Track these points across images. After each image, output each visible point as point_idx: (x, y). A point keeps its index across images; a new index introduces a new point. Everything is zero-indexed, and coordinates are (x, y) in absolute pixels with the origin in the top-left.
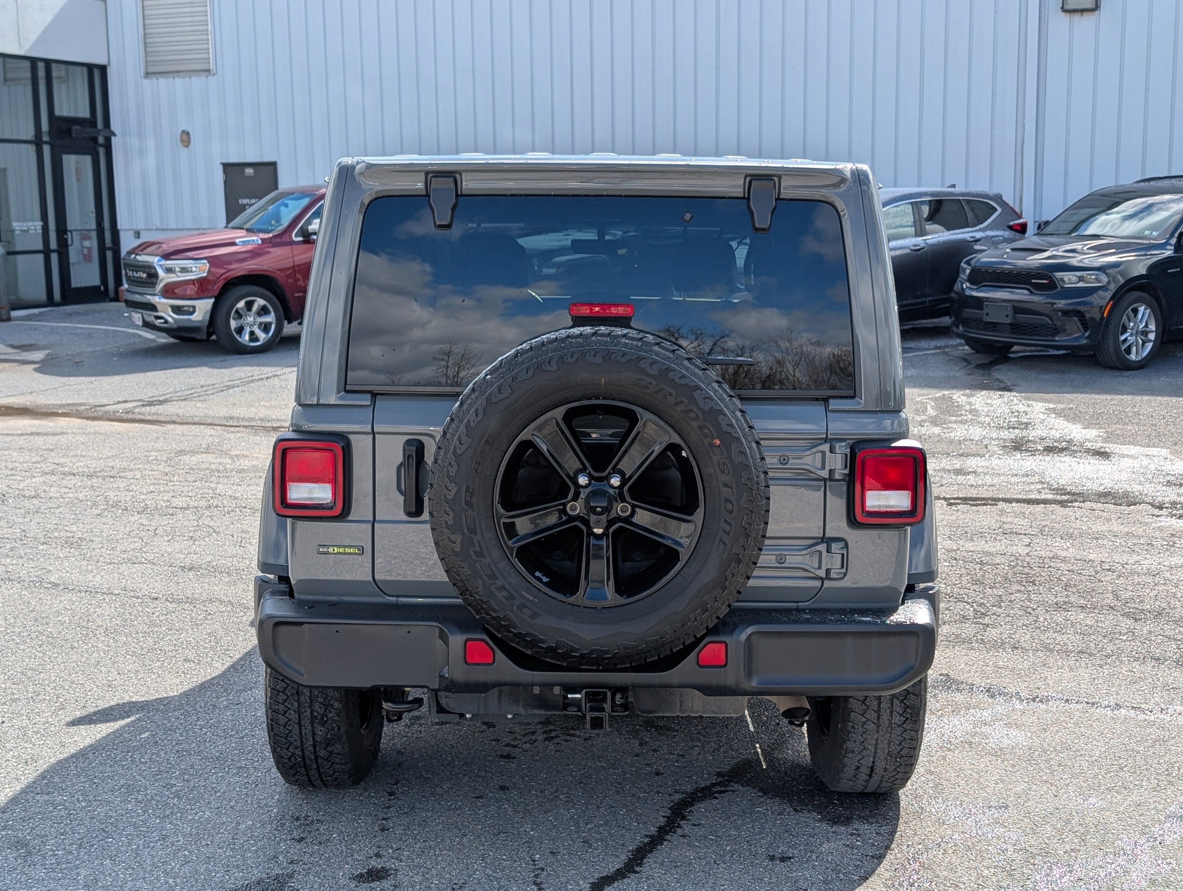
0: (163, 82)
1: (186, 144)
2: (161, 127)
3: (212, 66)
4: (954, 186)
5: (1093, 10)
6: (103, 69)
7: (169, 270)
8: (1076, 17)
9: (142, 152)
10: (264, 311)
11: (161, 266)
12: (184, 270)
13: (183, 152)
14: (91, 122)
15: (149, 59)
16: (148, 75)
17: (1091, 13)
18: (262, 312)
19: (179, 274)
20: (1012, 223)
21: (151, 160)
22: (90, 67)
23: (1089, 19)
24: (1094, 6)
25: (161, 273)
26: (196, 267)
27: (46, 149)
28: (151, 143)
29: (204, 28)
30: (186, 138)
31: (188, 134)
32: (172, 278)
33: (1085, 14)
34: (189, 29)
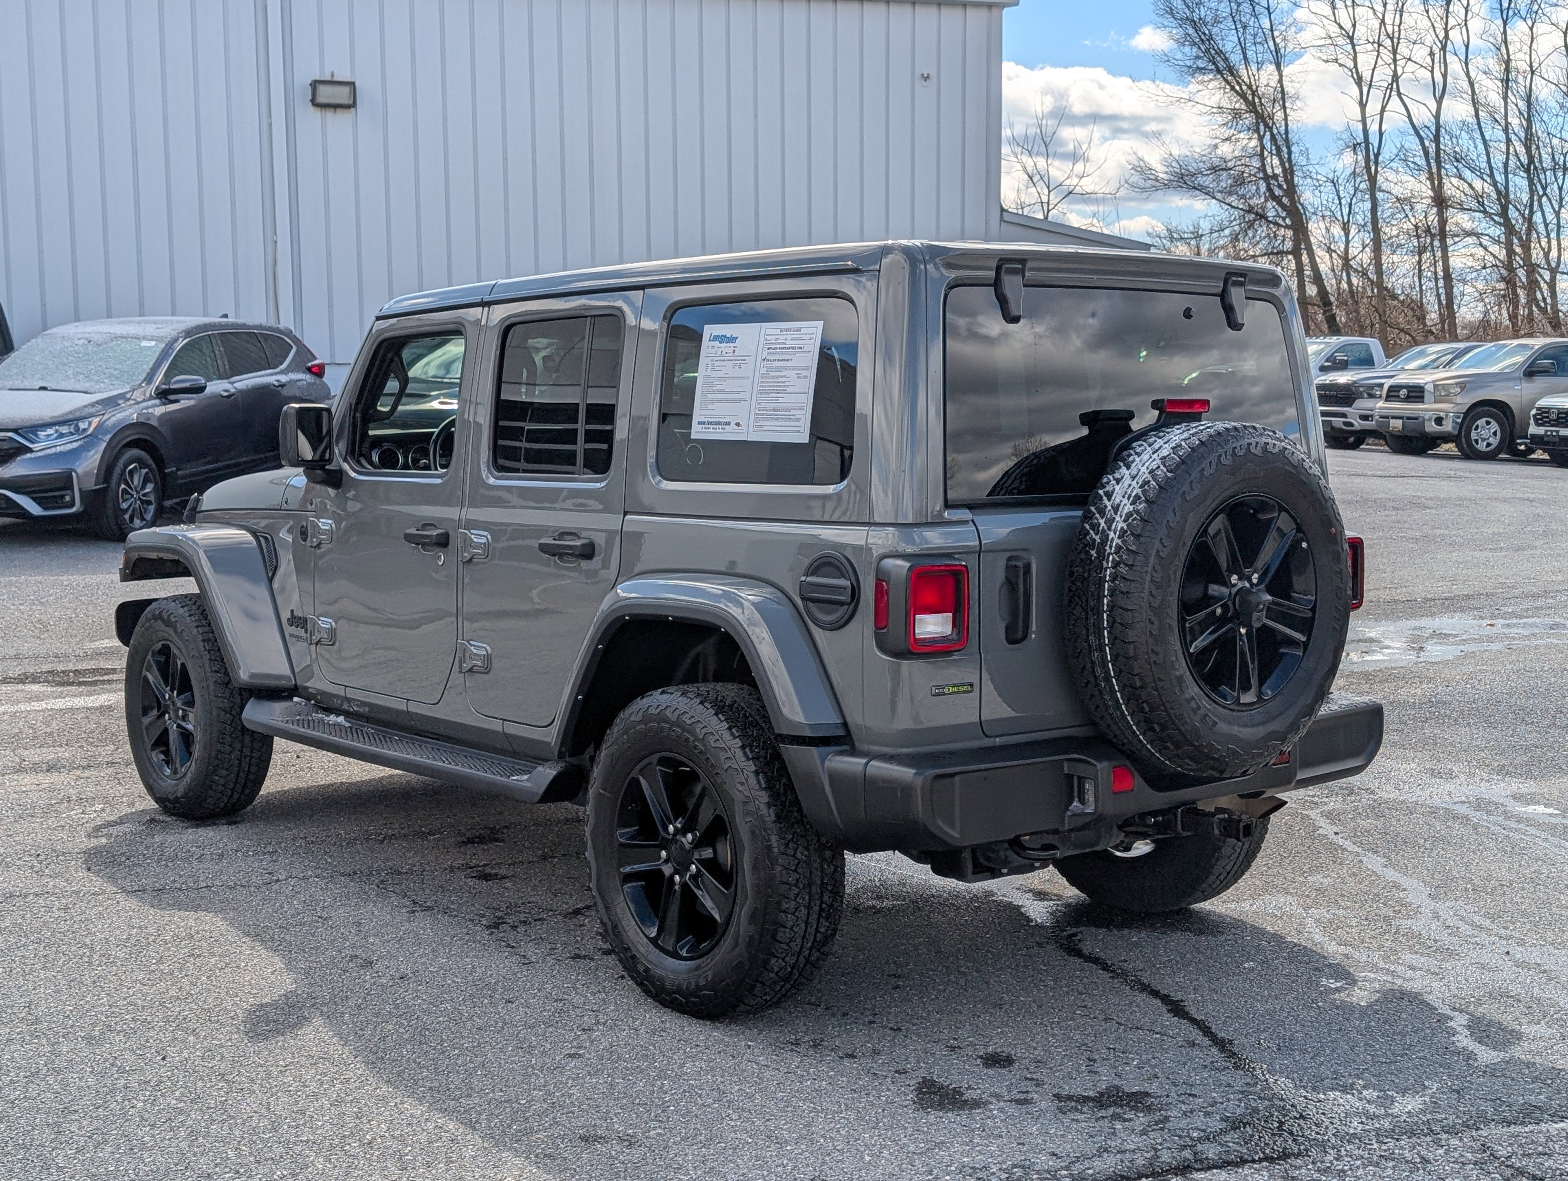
4: (226, 316)
5: (348, 107)
8: (329, 114)
17: (346, 111)
20: (310, 364)
23: (343, 118)
24: (351, 102)
33: (338, 110)
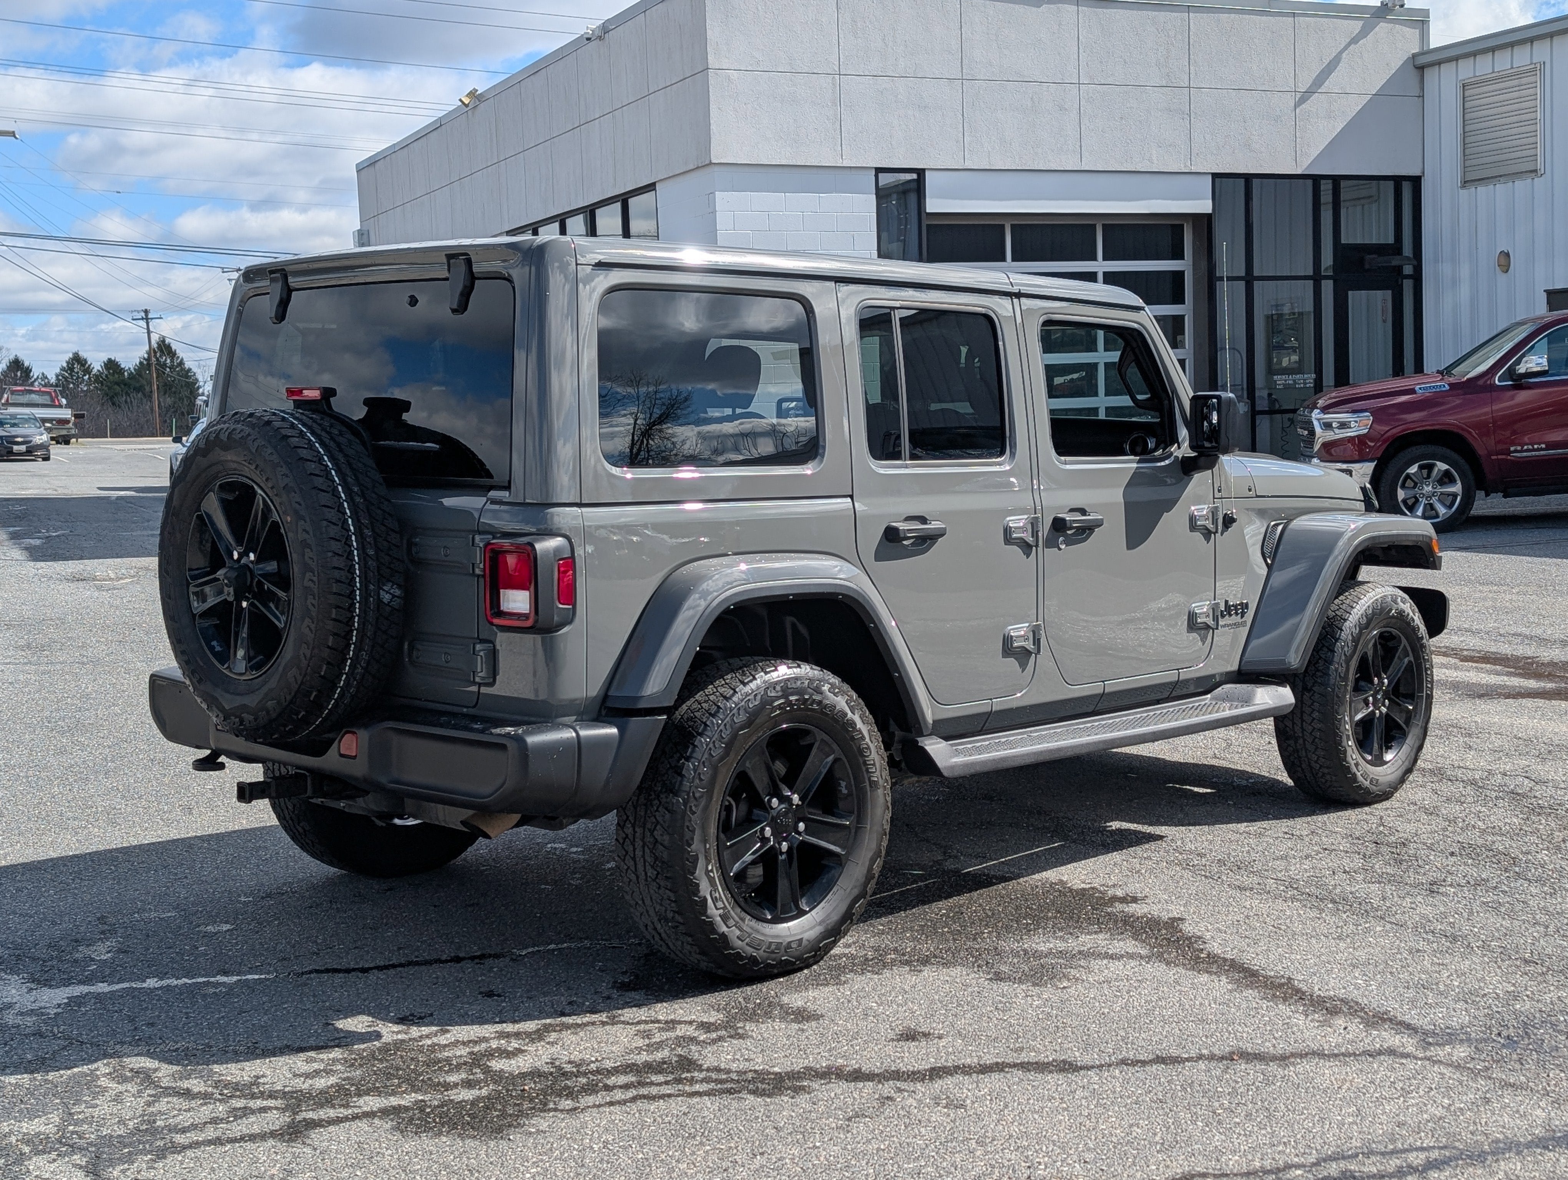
0: (1482, 190)
1: (1505, 269)
2: (1477, 249)
3: (1540, 165)
6: (1416, 182)
7: (1328, 426)
9: (1455, 282)
10: (1446, 478)
11: (1318, 420)
12: (1343, 425)
13: (1502, 278)
14: (1396, 248)
15: (1468, 163)
16: (1466, 183)
18: (1446, 480)
19: (1337, 431)
21: (1464, 291)
22: (1398, 181)
25: (1318, 430)
26: (1356, 422)
27: (1328, 287)
28: (1465, 271)
29: (1532, 116)
30: (1505, 261)
31: (1507, 255)
32: (1330, 436)
34: (1515, 119)
